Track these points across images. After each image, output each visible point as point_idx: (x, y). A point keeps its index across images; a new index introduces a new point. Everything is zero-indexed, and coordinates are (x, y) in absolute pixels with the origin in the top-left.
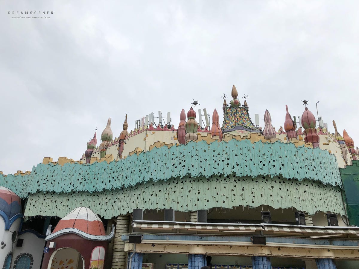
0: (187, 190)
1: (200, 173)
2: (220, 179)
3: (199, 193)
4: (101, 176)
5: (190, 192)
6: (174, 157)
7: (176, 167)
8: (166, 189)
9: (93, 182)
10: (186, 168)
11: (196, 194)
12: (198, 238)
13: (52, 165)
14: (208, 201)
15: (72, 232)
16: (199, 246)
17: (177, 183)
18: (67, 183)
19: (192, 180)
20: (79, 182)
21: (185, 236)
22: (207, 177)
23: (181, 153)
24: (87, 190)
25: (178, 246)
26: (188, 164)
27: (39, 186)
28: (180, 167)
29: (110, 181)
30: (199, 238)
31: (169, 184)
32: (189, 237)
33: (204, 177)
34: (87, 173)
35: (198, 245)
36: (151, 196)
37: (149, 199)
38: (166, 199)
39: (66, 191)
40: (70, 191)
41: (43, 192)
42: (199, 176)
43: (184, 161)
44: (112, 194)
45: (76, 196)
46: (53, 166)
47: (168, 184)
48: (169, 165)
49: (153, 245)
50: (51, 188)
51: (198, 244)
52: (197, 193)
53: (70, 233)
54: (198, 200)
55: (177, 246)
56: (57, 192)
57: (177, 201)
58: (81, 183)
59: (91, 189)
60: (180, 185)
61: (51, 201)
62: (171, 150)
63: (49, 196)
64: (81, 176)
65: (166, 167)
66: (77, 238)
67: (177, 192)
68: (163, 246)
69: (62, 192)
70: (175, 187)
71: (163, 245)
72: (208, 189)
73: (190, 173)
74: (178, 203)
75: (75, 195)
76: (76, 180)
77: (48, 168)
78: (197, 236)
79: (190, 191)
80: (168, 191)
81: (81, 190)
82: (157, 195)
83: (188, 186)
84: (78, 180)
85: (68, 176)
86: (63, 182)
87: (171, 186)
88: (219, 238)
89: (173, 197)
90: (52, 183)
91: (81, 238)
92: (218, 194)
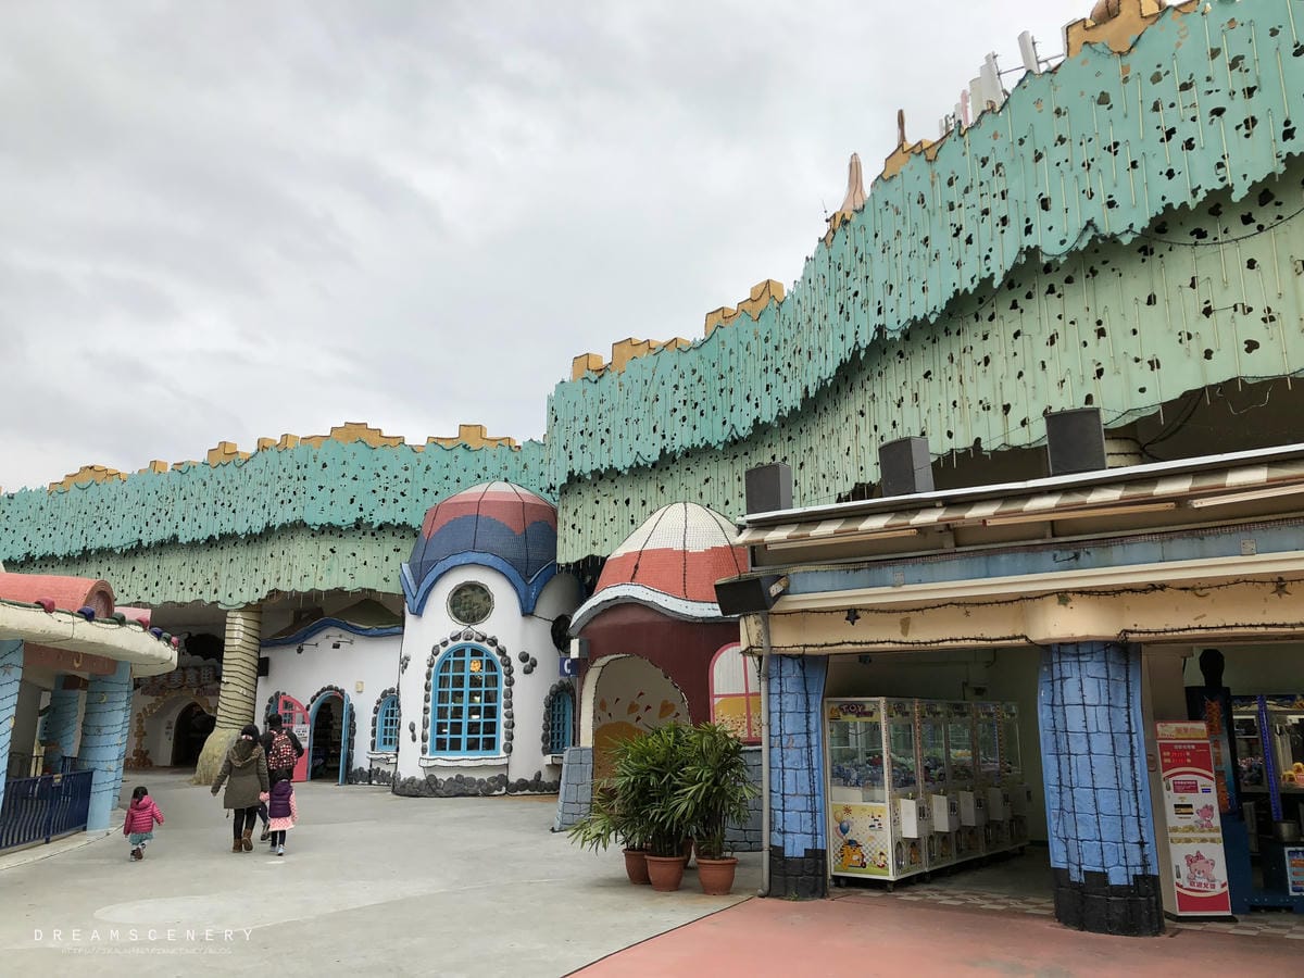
0: (1040, 333)
1: (1086, 229)
2: (1214, 229)
3: (1101, 333)
4: (739, 377)
5: (1052, 343)
6: (954, 194)
7: (969, 241)
8: (951, 359)
9: (719, 407)
10: (1015, 225)
11: (1085, 344)
12: (1055, 556)
13: (594, 377)
14: (1154, 364)
15: (624, 597)
16: (1068, 600)
17: (991, 318)
18: (644, 428)
19: (1057, 279)
20: (678, 416)
21: (983, 559)
22: (1126, 240)
23: (984, 162)
24: (704, 442)
25: (968, 608)
26: (1021, 203)
27: (571, 458)
28: (985, 231)
29: (768, 386)
30: (1061, 555)
31: (958, 333)
32: (1003, 558)
33: (1113, 240)
34: (697, 376)
35: (1063, 597)
36: (899, 406)
37: (894, 424)
38: (954, 403)
39: (646, 458)
40: (655, 457)
41: (585, 475)
42: (1083, 245)
43: (1003, 193)
44: (790, 439)
45: (684, 471)
46: (596, 382)
47: (954, 332)
48: (942, 240)
49: (853, 614)
50: (602, 460)
51: (1066, 591)
52: (1091, 337)
53: (620, 601)
54: (1100, 373)
55: (962, 608)
56: (620, 468)
57: (999, 401)
58: (684, 419)
59: (717, 435)
60: (1006, 323)
61: (615, 502)
62: (938, 166)
63: (606, 487)
64: (681, 395)
65: (930, 254)
66: (647, 618)
67: (997, 361)
68: (898, 617)
69: (635, 466)
70: (985, 338)
71: (894, 611)
72: (1151, 301)
73: (1037, 247)
74: (1007, 408)
75: (677, 467)
76: (668, 414)
77: (584, 392)
78: (1048, 550)
79: (1052, 340)
80: (959, 365)
81: (688, 444)
82: (921, 398)
83: (1041, 314)
84: (675, 410)
85: (641, 404)
86: (633, 429)
87: (968, 339)
88: (1179, 545)
89: (981, 387)
90: (603, 441)
91: (659, 619)
92: (1208, 312)
